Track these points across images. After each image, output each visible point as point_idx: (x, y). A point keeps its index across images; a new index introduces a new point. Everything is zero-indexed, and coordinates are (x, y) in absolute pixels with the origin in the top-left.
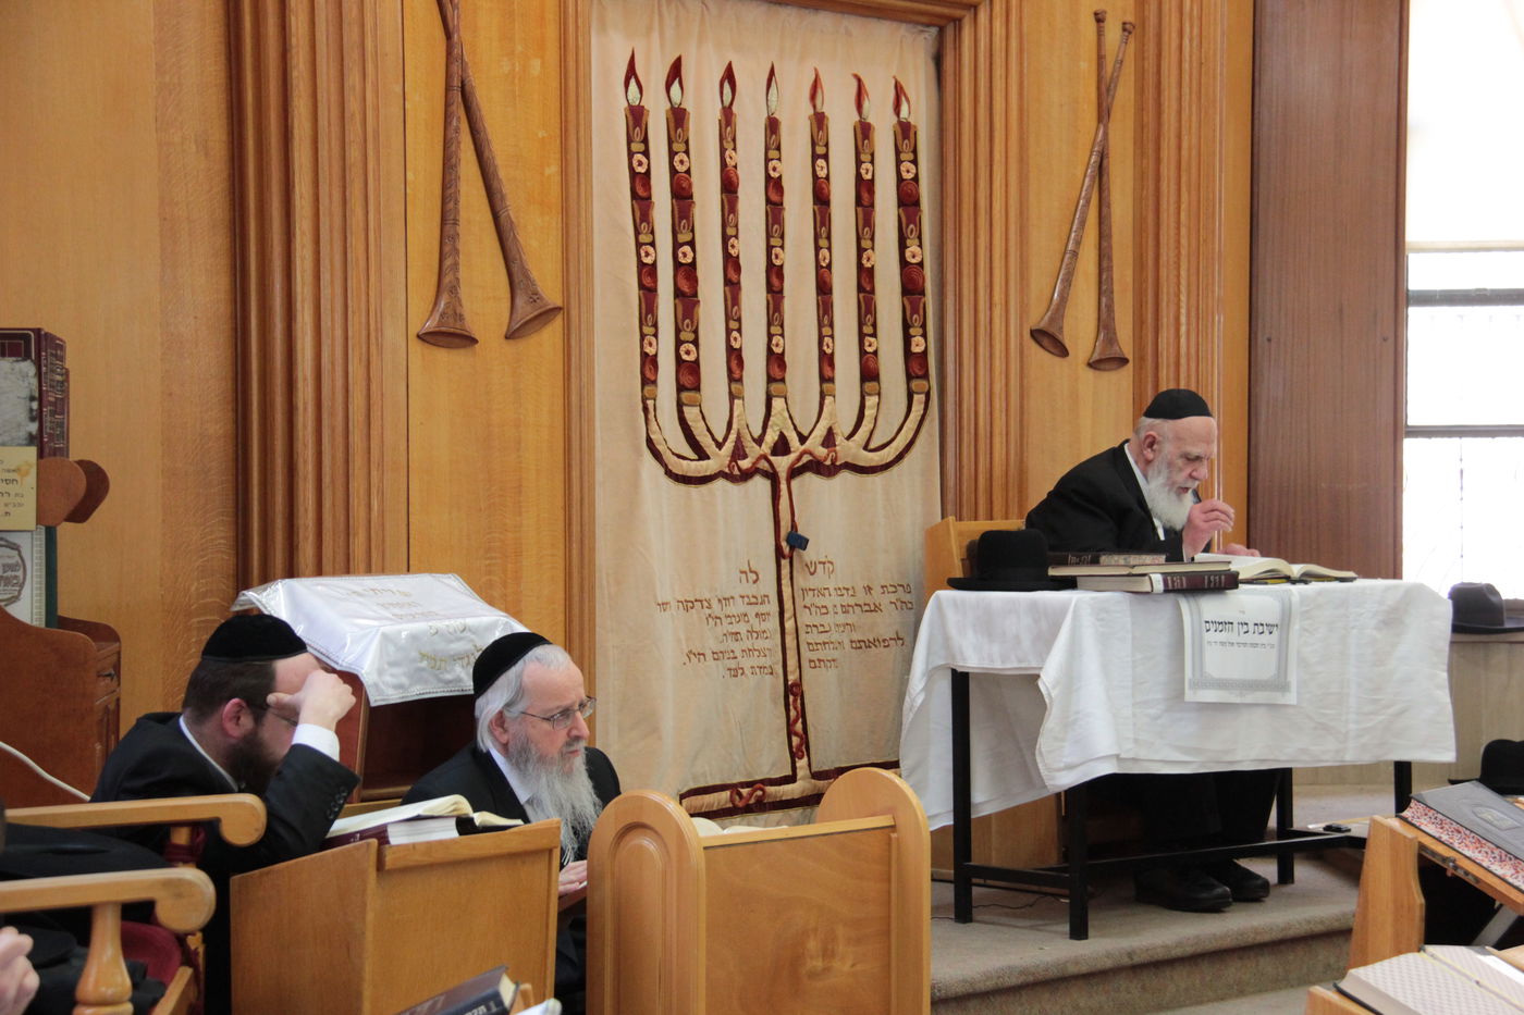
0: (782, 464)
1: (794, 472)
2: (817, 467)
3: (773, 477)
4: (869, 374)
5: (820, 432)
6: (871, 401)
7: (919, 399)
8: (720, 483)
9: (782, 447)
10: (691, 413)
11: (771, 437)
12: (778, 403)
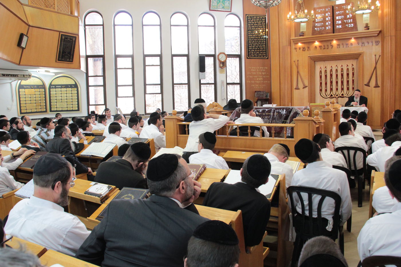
0: (337, 97)
1: (338, 97)
2: (340, 97)
3: (336, 98)
4: (348, 89)
5: (341, 94)
6: (348, 91)
7: (353, 91)
8: (329, 98)
9: (337, 95)
10: (326, 93)
11: (336, 95)
12: (337, 92)
